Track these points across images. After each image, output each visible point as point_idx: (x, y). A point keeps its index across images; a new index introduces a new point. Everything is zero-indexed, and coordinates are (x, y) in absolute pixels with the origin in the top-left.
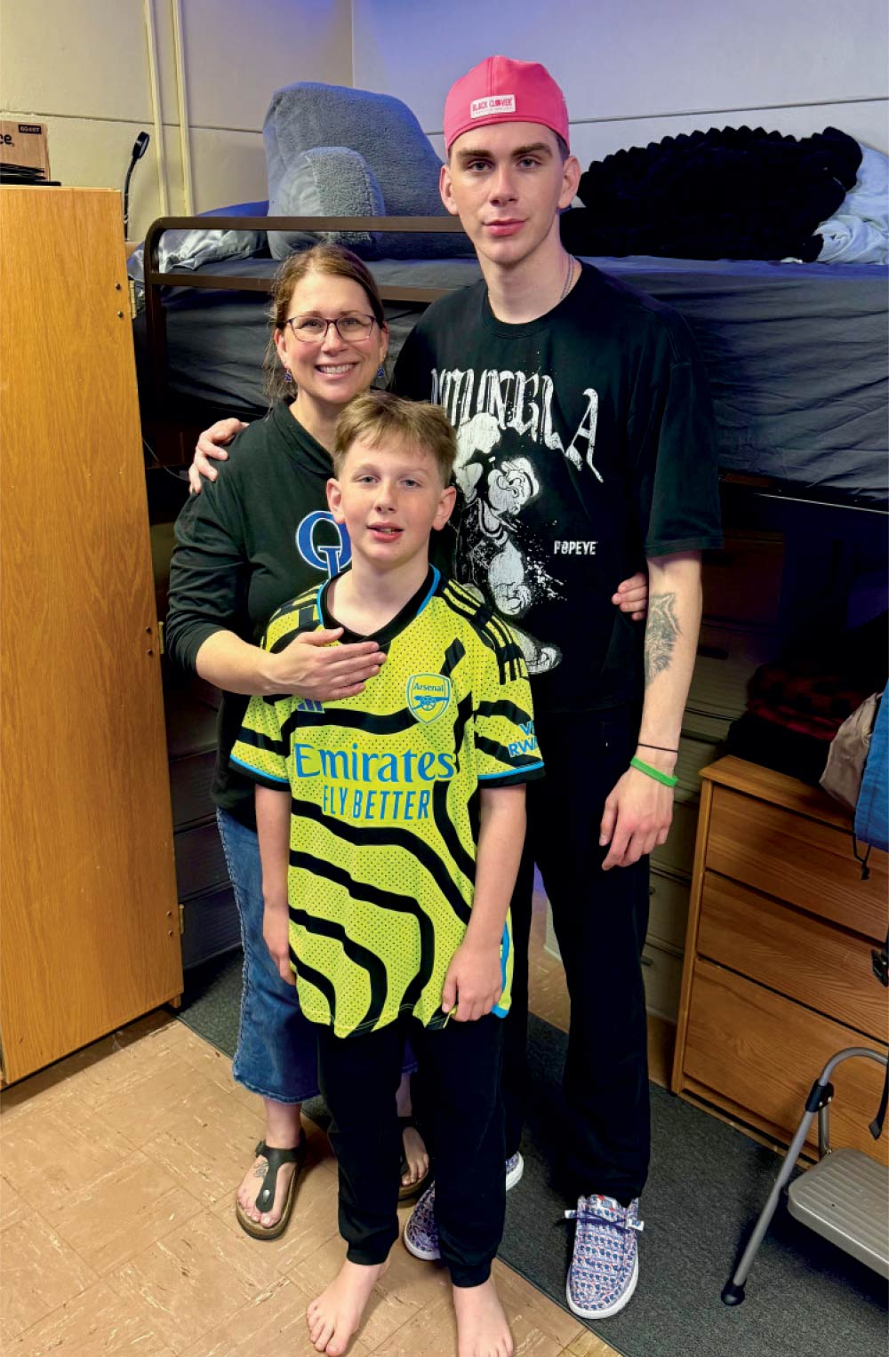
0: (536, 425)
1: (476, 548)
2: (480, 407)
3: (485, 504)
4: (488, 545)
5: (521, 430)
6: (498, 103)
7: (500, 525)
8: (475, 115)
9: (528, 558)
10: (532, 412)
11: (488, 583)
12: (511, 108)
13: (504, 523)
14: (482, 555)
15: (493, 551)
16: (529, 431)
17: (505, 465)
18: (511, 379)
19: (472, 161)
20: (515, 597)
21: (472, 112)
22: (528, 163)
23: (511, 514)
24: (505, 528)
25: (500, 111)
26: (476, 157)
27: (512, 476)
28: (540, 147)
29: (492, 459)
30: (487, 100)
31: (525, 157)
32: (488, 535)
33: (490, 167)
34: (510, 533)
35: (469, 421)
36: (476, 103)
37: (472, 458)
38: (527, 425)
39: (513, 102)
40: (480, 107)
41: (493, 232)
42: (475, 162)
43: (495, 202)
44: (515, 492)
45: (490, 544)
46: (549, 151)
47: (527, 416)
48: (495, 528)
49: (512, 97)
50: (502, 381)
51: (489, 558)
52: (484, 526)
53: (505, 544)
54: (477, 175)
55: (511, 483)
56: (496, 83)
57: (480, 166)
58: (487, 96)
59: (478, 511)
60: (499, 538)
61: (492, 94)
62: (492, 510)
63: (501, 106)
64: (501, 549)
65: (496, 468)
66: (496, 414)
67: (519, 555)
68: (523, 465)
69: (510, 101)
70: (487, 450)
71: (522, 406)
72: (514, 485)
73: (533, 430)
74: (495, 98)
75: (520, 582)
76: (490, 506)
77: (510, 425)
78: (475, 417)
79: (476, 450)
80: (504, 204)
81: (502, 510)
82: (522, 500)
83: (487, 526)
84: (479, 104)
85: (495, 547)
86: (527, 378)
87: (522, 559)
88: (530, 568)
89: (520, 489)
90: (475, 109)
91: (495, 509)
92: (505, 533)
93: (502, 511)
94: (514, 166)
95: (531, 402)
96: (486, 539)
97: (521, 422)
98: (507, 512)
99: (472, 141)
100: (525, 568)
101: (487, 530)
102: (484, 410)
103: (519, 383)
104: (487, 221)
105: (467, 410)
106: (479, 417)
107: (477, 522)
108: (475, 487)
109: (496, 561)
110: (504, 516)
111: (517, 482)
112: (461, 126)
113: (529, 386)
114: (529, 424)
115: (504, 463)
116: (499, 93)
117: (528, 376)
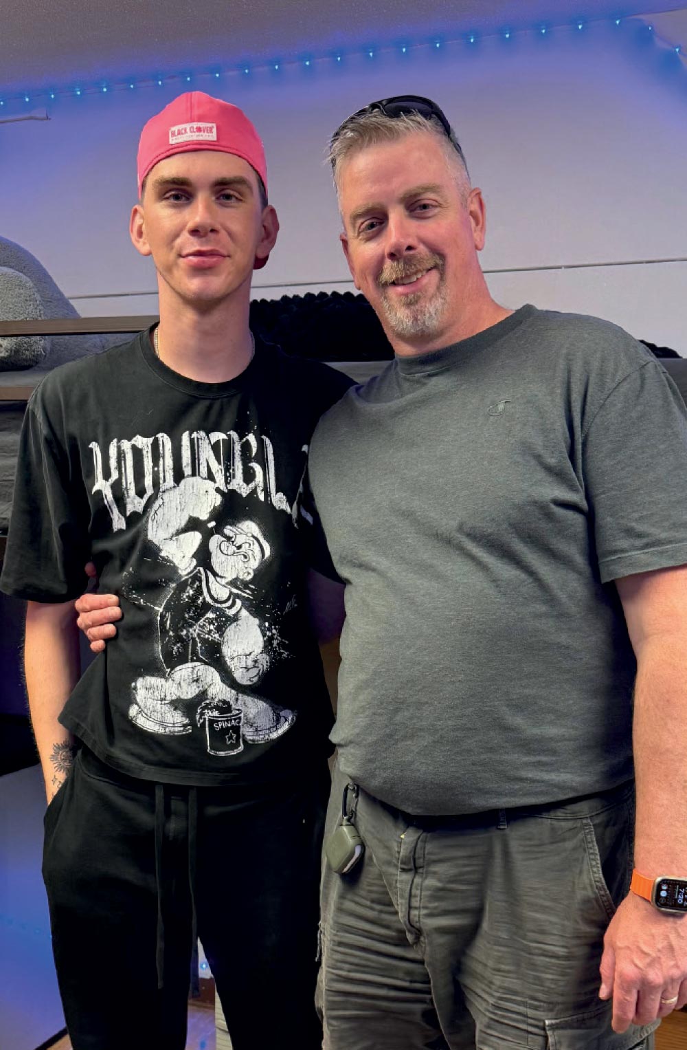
0: (261, 484)
1: (201, 622)
2: (187, 470)
3: (209, 573)
4: (219, 617)
5: (244, 491)
6: (199, 129)
7: (231, 593)
8: (173, 141)
9: (267, 624)
10: (254, 472)
11: (222, 657)
12: (213, 136)
13: (235, 591)
14: (212, 627)
15: (224, 622)
16: (254, 491)
17: (228, 530)
18: (223, 440)
19: (171, 190)
20: (254, 667)
21: (171, 139)
22: (228, 197)
23: (242, 581)
24: (237, 596)
25: (201, 138)
26: (175, 186)
27: (239, 541)
28: (241, 181)
29: (212, 524)
30: (188, 126)
31: (224, 190)
32: (219, 605)
33: (188, 199)
34: (243, 599)
35: (174, 487)
36: (175, 129)
37: (186, 525)
38: (250, 486)
39: (214, 130)
40: (179, 134)
41: (191, 263)
42: (173, 193)
43: (195, 232)
44: (245, 557)
45: (221, 614)
46: (250, 188)
47: (249, 476)
48: (225, 597)
49: (214, 125)
50: (212, 443)
51: (221, 629)
52: (212, 597)
53: (238, 612)
54: (174, 206)
55: (239, 547)
56: (196, 112)
57: (177, 197)
58: (187, 122)
59: (200, 581)
60: (230, 608)
61: (192, 121)
62: (218, 579)
63: (202, 133)
64: (235, 619)
65: (217, 533)
66: (211, 477)
67: (257, 621)
68: (249, 528)
69: (211, 128)
70: (204, 516)
71: (241, 467)
72: (243, 549)
73: (259, 490)
74: (195, 125)
75: (260, 651)
76: (215, 574)
77: (230, 487)
78: (183, 482)
79: (191, 518)
80: (205, 235)
81: (230, 576)
82: (254, 564)
83: (215, 596)
84: (179, 130)
85: (228, 618)
86: (241, 438)
87: (260, 626)
88: (268, 634)
89: (250, 553)
90: (173, 134)
91: (221, 577)
92: (238, 601)
93: (230, 579)
94: (214, 198)
95: (250, 462)
96: (215, 610)
97: (241, 482)
98: (237, 579)
99: (170, 169)
100: (264, 635)
101: (216, 601)
102: (194, 474)
103: (234, 443)
104: (185, 252)
105: (170, 475)
106: (187, 482)
107: (201, 594)
108: (193, 556)
109: (230, 631)
110: (234, 583)
111: (245, 548)
112: (159, 152)
113: (246, 447)
114: (252, 485)
115: (229, 527)
116: (200, 119)
117: (241, 436)
